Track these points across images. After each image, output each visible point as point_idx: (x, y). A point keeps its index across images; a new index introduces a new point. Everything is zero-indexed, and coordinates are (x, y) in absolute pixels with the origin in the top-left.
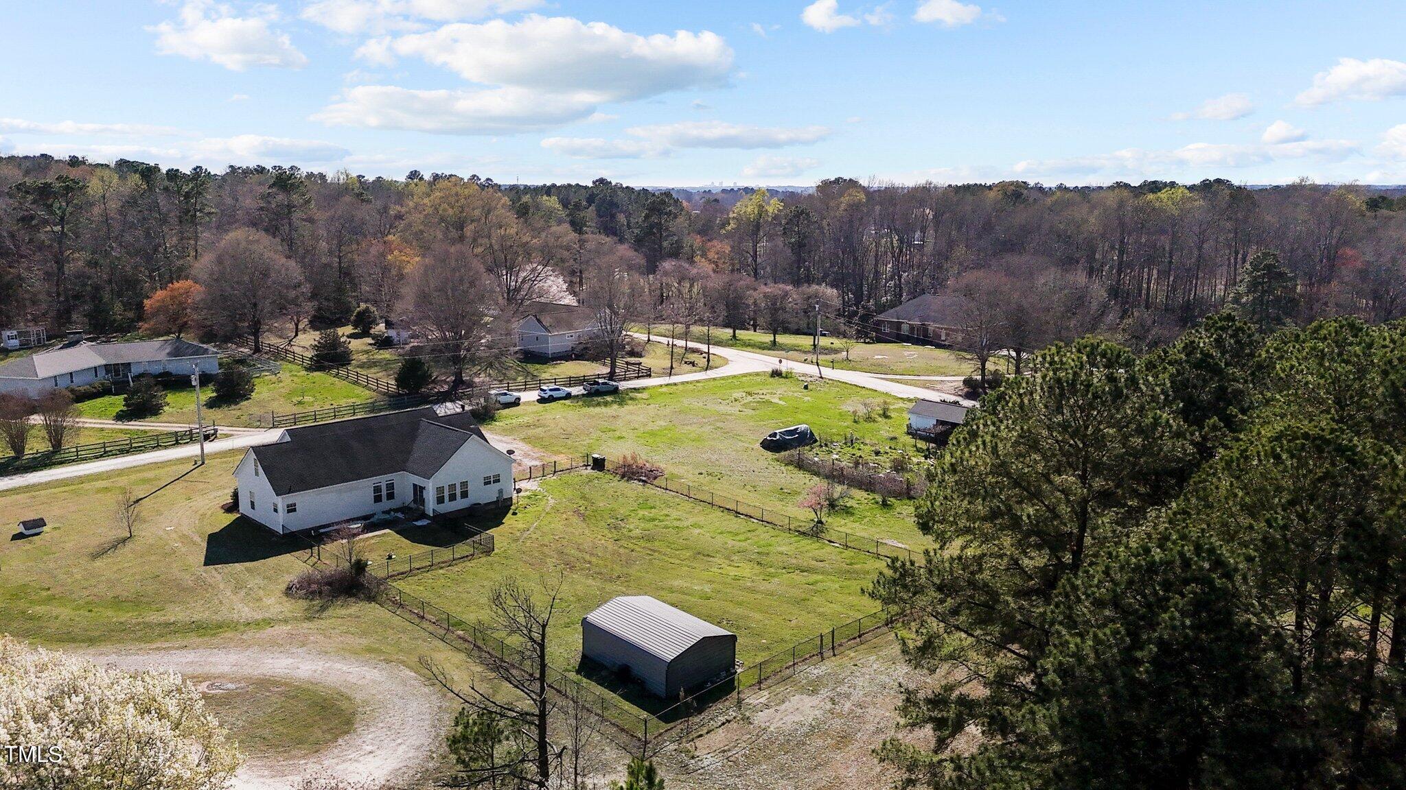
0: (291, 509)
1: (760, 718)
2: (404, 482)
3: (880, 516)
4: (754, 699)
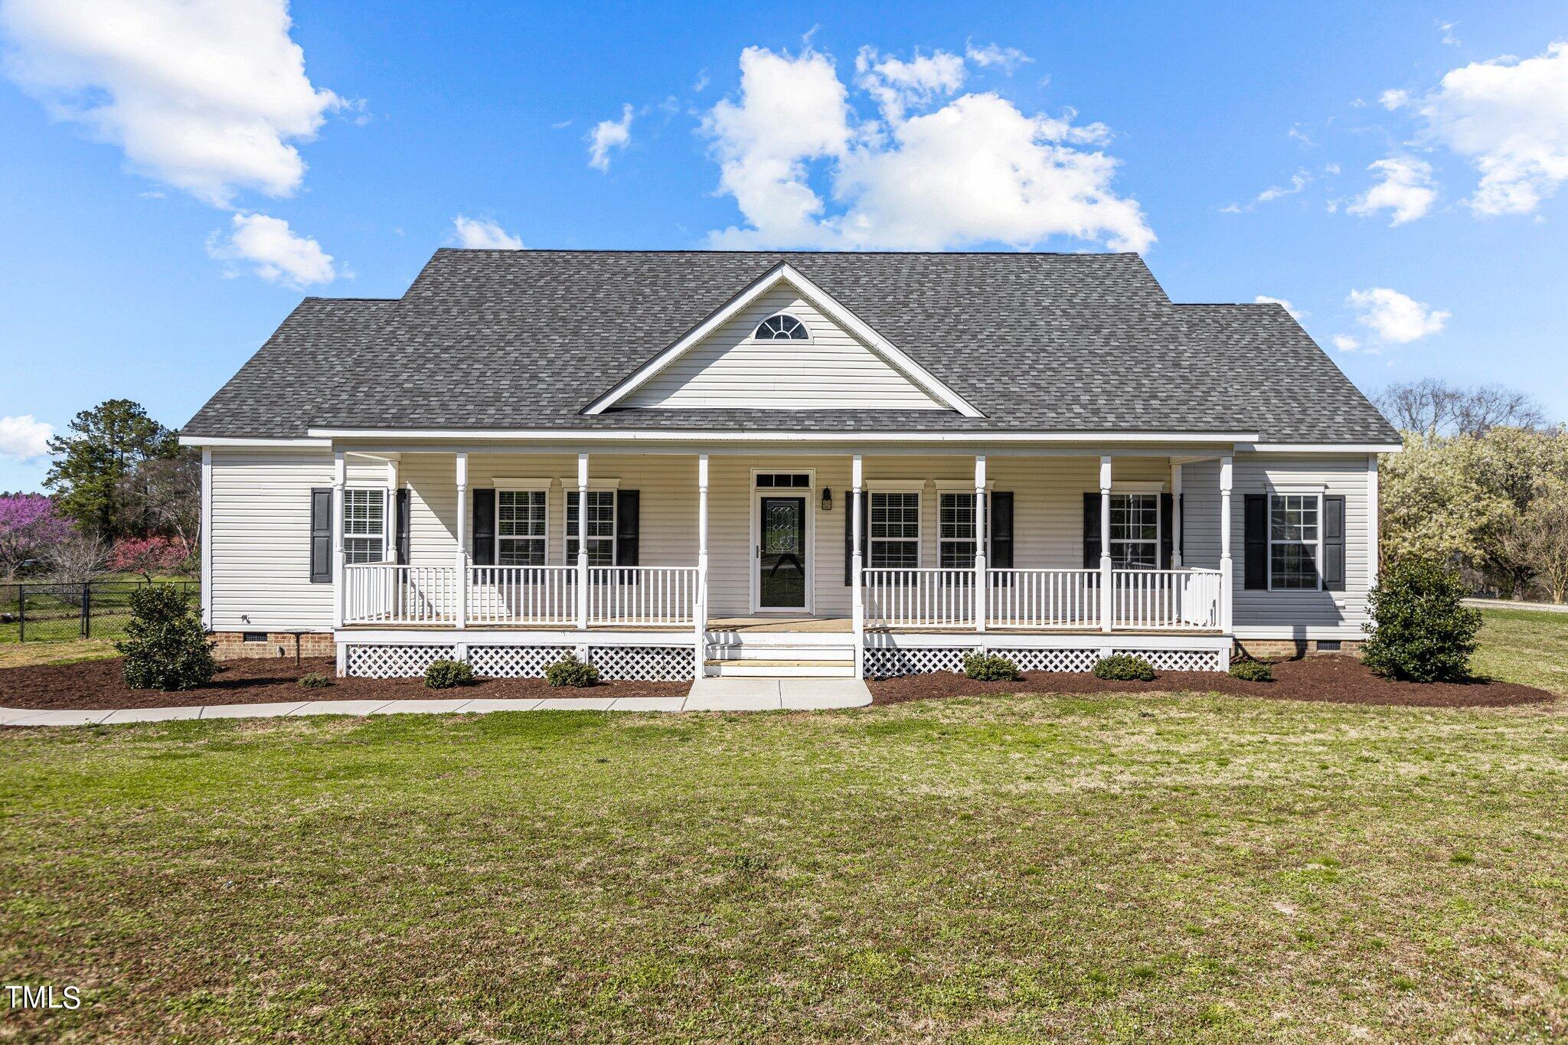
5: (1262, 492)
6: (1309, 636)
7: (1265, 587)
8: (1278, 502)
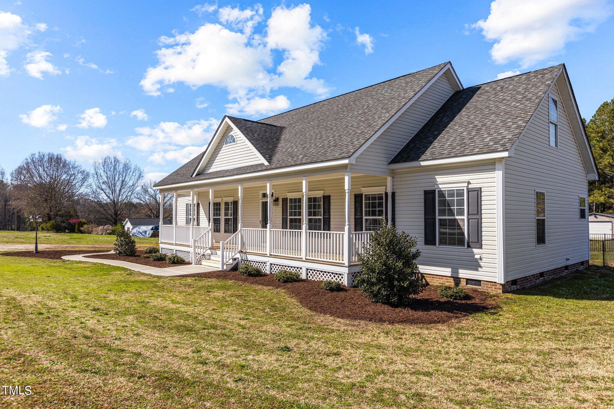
5: (432, 188)
6: (460, 276)
7: (435, 244)
8: (442, 194)
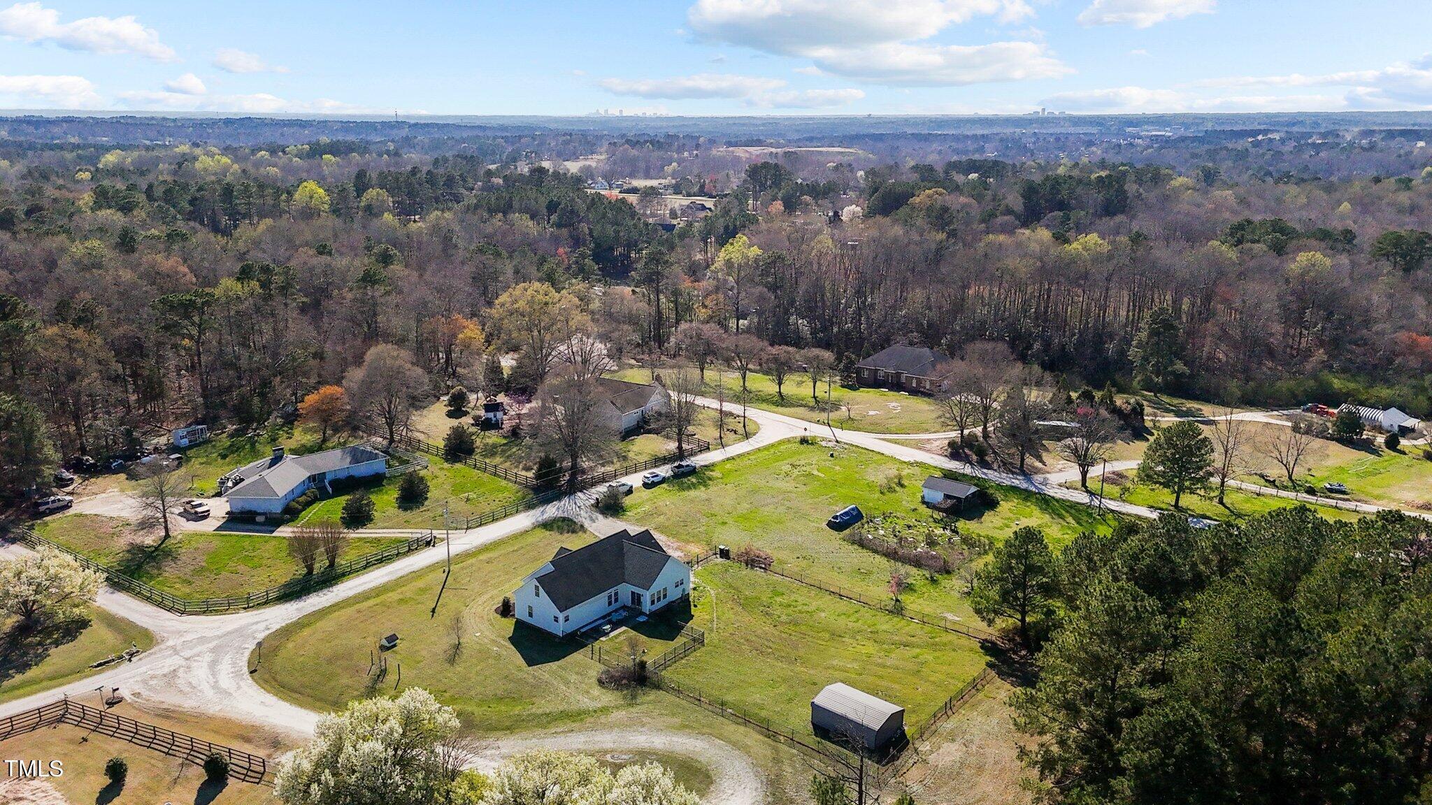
0: (567, 619)
1: (932, 758)
2: (625, 591)
3: (932, 591)
4: (924, 747)
